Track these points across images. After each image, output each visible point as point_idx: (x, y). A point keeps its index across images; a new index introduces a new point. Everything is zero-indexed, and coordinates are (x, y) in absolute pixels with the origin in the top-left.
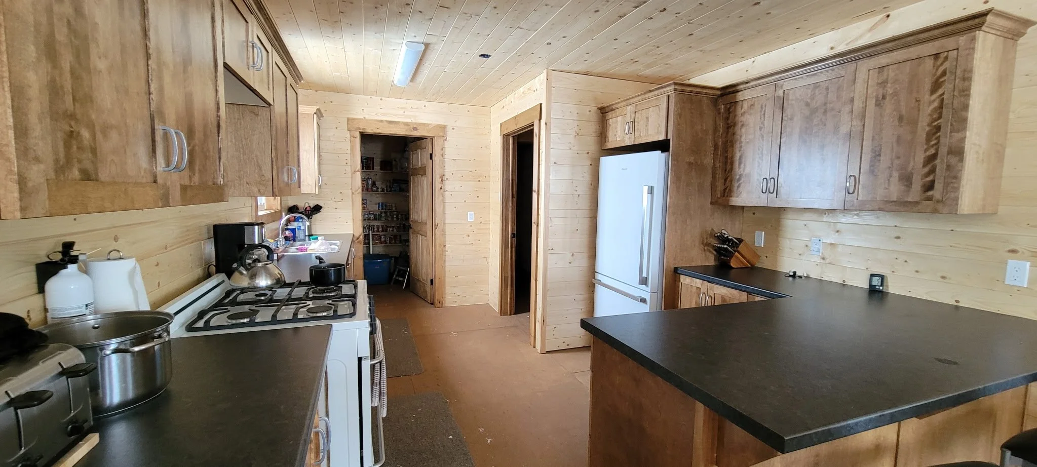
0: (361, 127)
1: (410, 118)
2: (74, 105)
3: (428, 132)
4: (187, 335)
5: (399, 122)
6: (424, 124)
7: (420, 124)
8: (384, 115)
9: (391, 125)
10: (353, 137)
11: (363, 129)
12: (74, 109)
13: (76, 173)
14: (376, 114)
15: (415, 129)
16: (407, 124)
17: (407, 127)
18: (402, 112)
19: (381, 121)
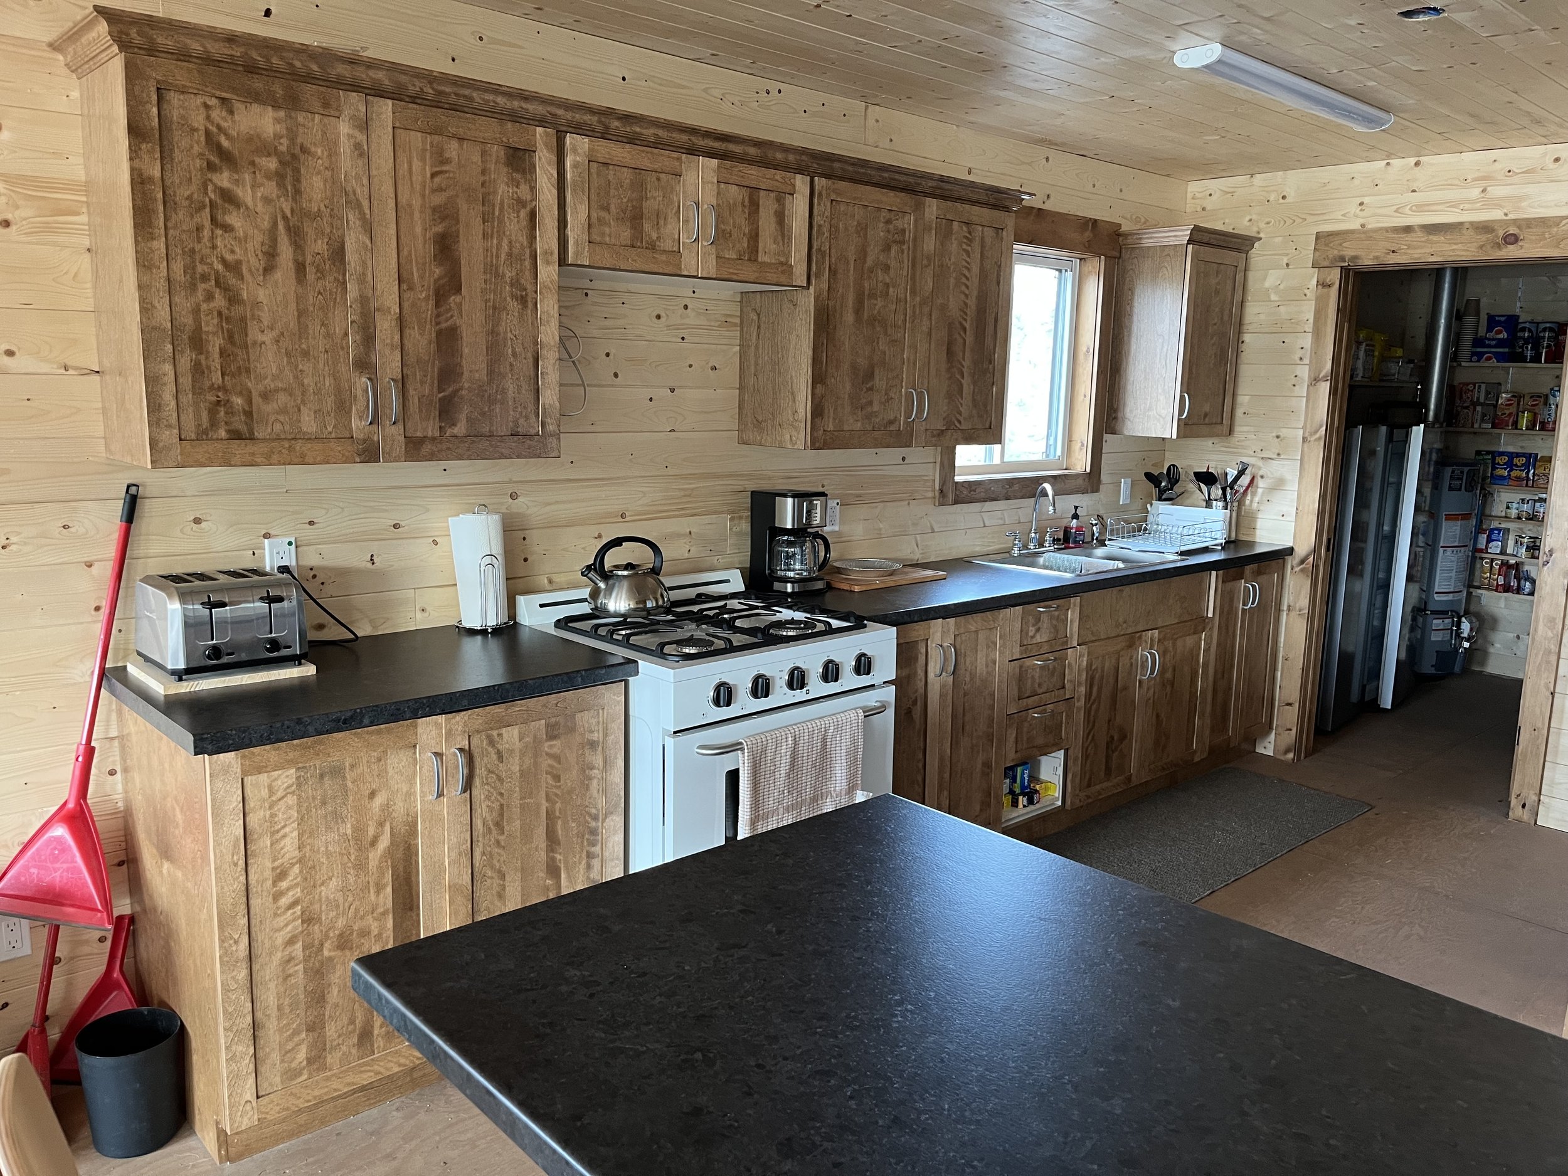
0: (1349, 253)
1: (1500, 206)
2: (223, 378)
3: (1557, 246)
4: (552, 631)
5: (1461, 224)
6: (1543, 222)
7: (1529, 223)
8: (1420, 208)
9: (1434, 238)
10: (1323, 284)
11: (1355, 258)
12: (223, 382)
13: (223, 433)
14: (1396, 211)
15: (1511, 239)
16: (1484, 228)
17: (1484, 237)
18: (1475, 193)
19: (1408, 229)
